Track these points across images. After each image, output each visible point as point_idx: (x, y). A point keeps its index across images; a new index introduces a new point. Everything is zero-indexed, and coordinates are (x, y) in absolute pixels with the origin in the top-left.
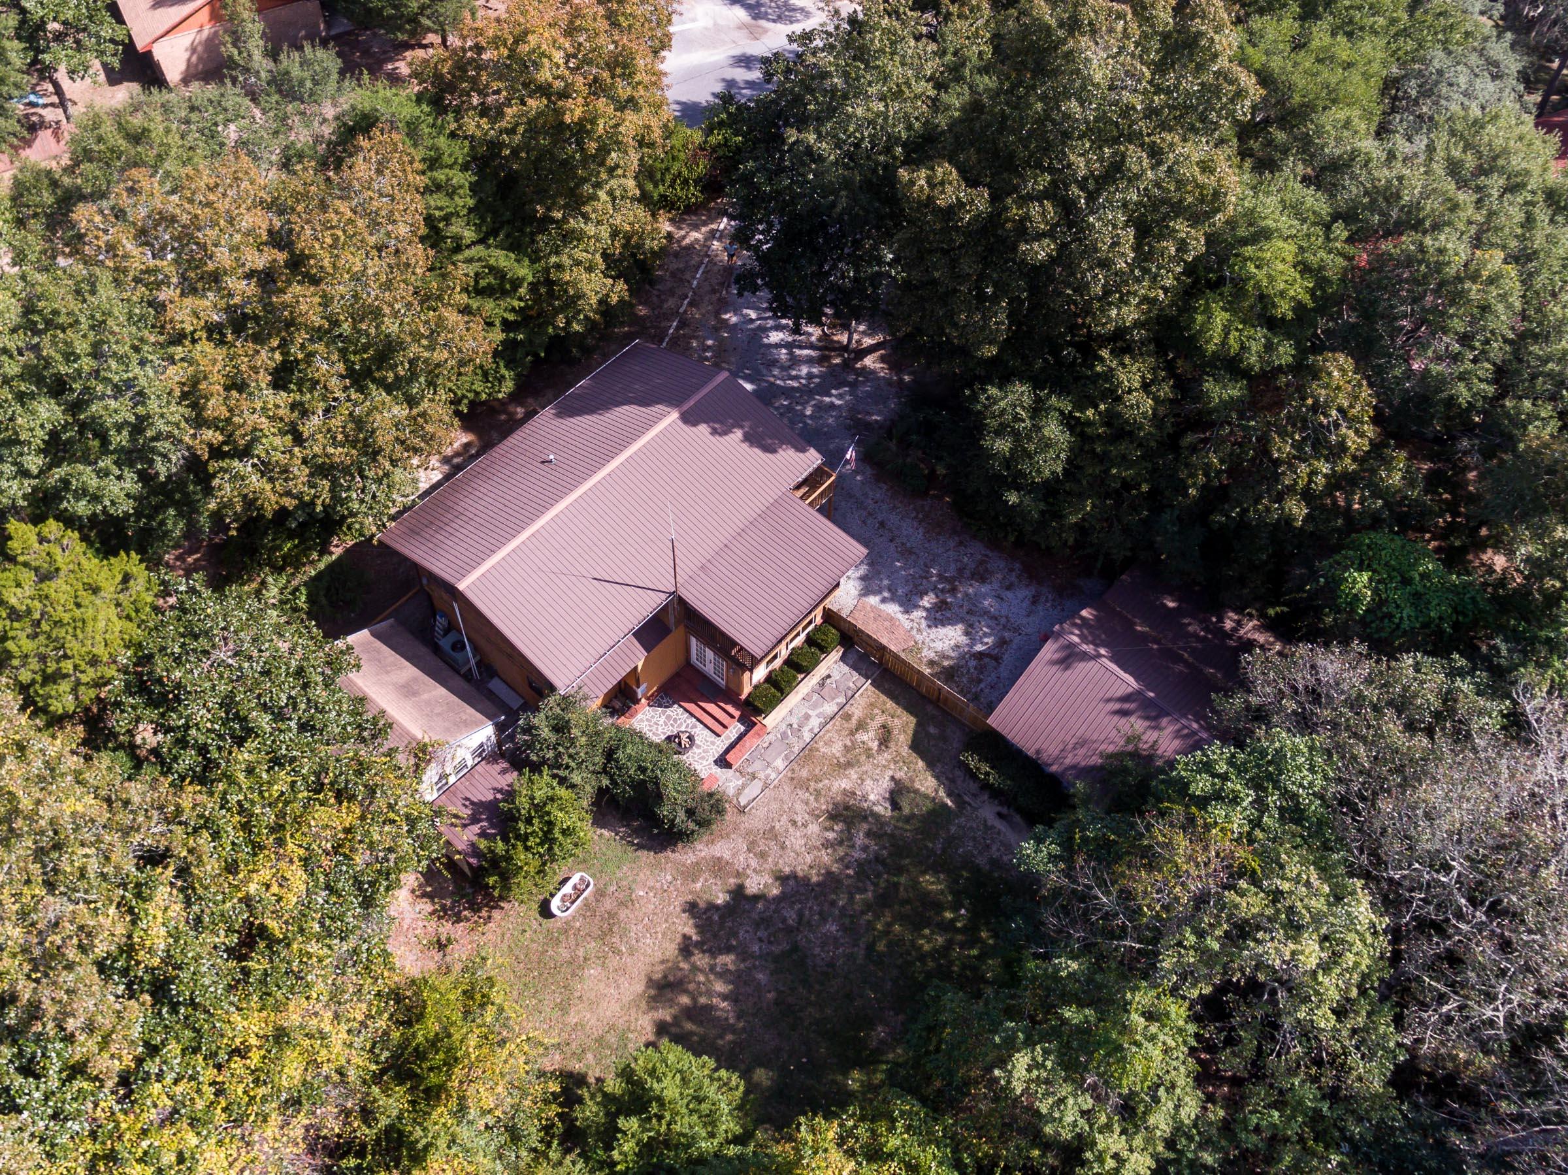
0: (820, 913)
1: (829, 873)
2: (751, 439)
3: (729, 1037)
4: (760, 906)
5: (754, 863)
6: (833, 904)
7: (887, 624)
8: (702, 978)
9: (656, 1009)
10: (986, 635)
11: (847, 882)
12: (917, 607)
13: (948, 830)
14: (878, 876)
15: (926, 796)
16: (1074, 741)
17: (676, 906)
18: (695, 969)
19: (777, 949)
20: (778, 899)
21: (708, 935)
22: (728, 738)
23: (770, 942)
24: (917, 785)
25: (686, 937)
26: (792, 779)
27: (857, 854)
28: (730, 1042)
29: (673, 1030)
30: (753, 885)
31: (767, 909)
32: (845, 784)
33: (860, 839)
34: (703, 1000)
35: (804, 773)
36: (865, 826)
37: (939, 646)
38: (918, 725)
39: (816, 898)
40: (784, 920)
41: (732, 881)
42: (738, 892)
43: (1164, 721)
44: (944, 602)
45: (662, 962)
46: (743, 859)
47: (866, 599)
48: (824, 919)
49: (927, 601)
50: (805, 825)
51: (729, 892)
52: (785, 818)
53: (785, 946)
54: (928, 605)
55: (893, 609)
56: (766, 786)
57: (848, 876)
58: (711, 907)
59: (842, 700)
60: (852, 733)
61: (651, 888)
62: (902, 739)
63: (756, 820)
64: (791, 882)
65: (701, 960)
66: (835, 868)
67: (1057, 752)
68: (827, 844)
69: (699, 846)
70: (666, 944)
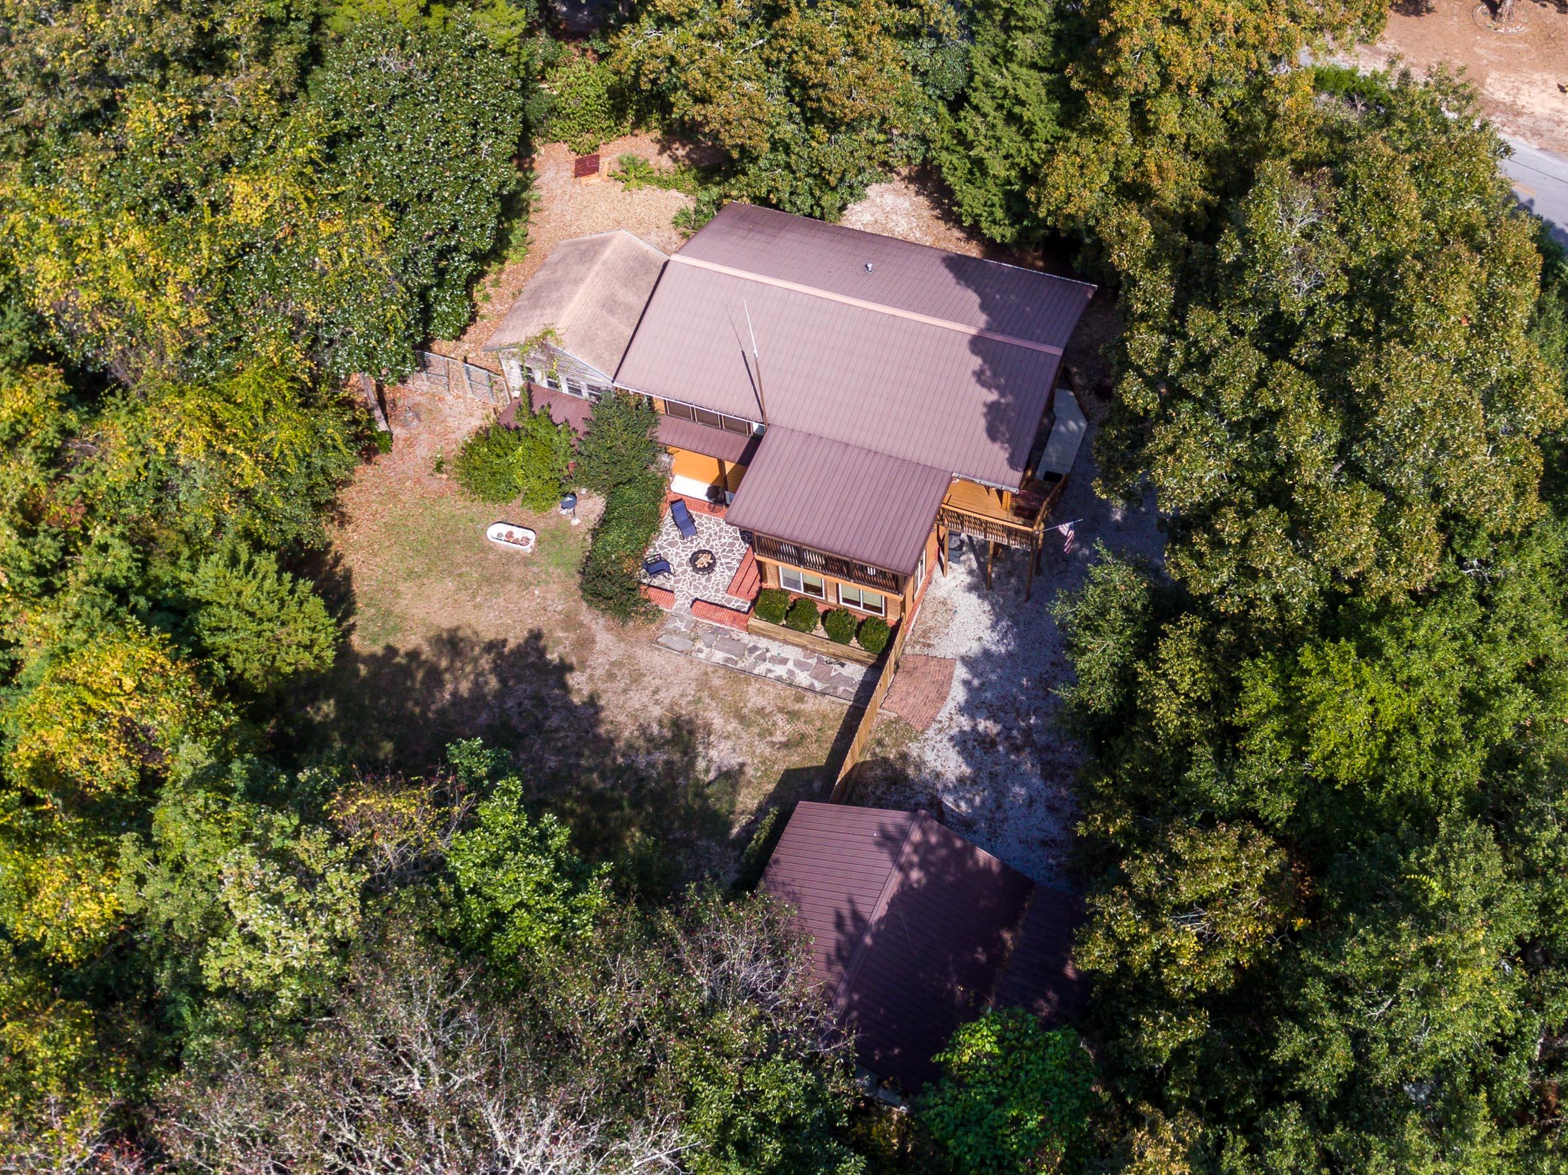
0: (564, 747)
1: (611, 742)
2: (993, 412)
3: (417, 710)
4: (557, 691)
5: (599, 672)
6: (579, 755)
7: (933, 695)
8: (468, 669)
9: (430, 644)
10: (970, 802)
11: (608, 761)
12: (973, 717)
13: (699, 838)
14: (624, 787)
15: (732, 803)
16: (796, 889)
17: (531, 624)
18: (476, 660)
19: (515, 721)
20: (570, 708)
21: (512, 659)
22: (729, 601)
23: (520, 714)
24: (744, 791)
25: (504, 642)
26: (706, 674)
27: (642, 761)
28: (412, 713)
29: (414, 665)
30: (575, 680)
31: (556, 699)
32: (718, 722)
33: (660, 757)
34: (447, 676)
35: (716, 682)
36: (677, 757)
37: (929, 756)
38: (818, 769)
39: (579, 738)
40: (546, 718)
41: (574, 660)
42: (565, 668)
43: (839, 968)
44: (993, 744)
45: (476, 633)
46: (599, 662)
47: (959, 664)
48: (559, 752)
49: (984, 725)
50: (657, 702)
51: (561, 660)
52: (658, 682)
53: (521, 728)
54: (981, 728)
55: (958, 694)
56: (687, 653)
57: (615, 759)
58: (542, 652)
59: (819, 686)
60: (781, 710)
61: (545, 598)
62: (795, 760)
63: (647, 657)
64: (592, 711)
65: (485, 663)
66: (620, 744)
67: (780, 879)
68: (643, 729)
69: (601, 621)
70: (493, 629)
